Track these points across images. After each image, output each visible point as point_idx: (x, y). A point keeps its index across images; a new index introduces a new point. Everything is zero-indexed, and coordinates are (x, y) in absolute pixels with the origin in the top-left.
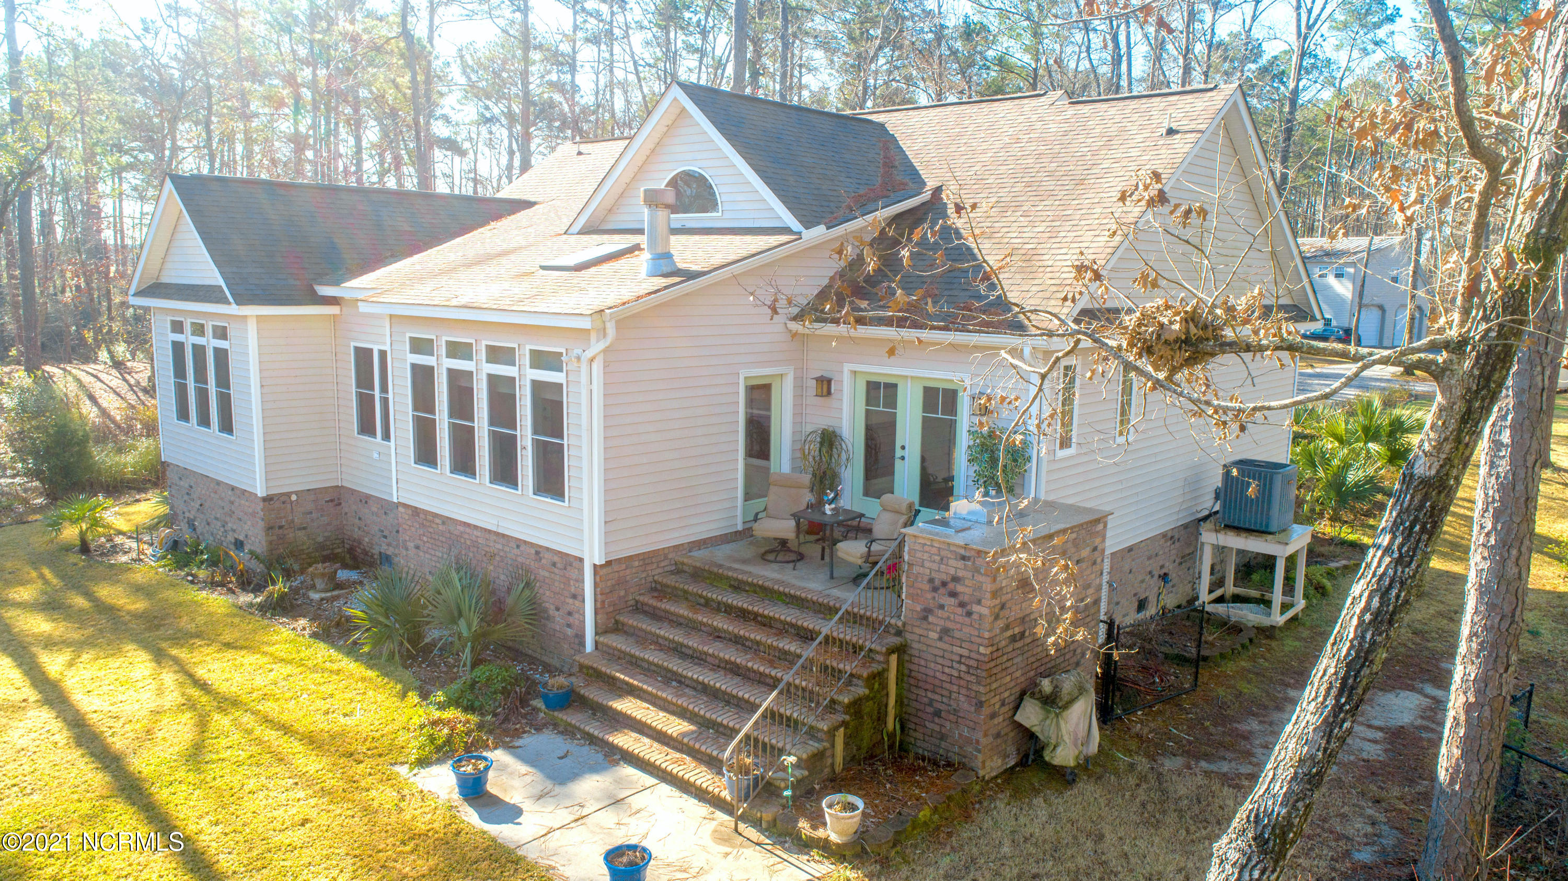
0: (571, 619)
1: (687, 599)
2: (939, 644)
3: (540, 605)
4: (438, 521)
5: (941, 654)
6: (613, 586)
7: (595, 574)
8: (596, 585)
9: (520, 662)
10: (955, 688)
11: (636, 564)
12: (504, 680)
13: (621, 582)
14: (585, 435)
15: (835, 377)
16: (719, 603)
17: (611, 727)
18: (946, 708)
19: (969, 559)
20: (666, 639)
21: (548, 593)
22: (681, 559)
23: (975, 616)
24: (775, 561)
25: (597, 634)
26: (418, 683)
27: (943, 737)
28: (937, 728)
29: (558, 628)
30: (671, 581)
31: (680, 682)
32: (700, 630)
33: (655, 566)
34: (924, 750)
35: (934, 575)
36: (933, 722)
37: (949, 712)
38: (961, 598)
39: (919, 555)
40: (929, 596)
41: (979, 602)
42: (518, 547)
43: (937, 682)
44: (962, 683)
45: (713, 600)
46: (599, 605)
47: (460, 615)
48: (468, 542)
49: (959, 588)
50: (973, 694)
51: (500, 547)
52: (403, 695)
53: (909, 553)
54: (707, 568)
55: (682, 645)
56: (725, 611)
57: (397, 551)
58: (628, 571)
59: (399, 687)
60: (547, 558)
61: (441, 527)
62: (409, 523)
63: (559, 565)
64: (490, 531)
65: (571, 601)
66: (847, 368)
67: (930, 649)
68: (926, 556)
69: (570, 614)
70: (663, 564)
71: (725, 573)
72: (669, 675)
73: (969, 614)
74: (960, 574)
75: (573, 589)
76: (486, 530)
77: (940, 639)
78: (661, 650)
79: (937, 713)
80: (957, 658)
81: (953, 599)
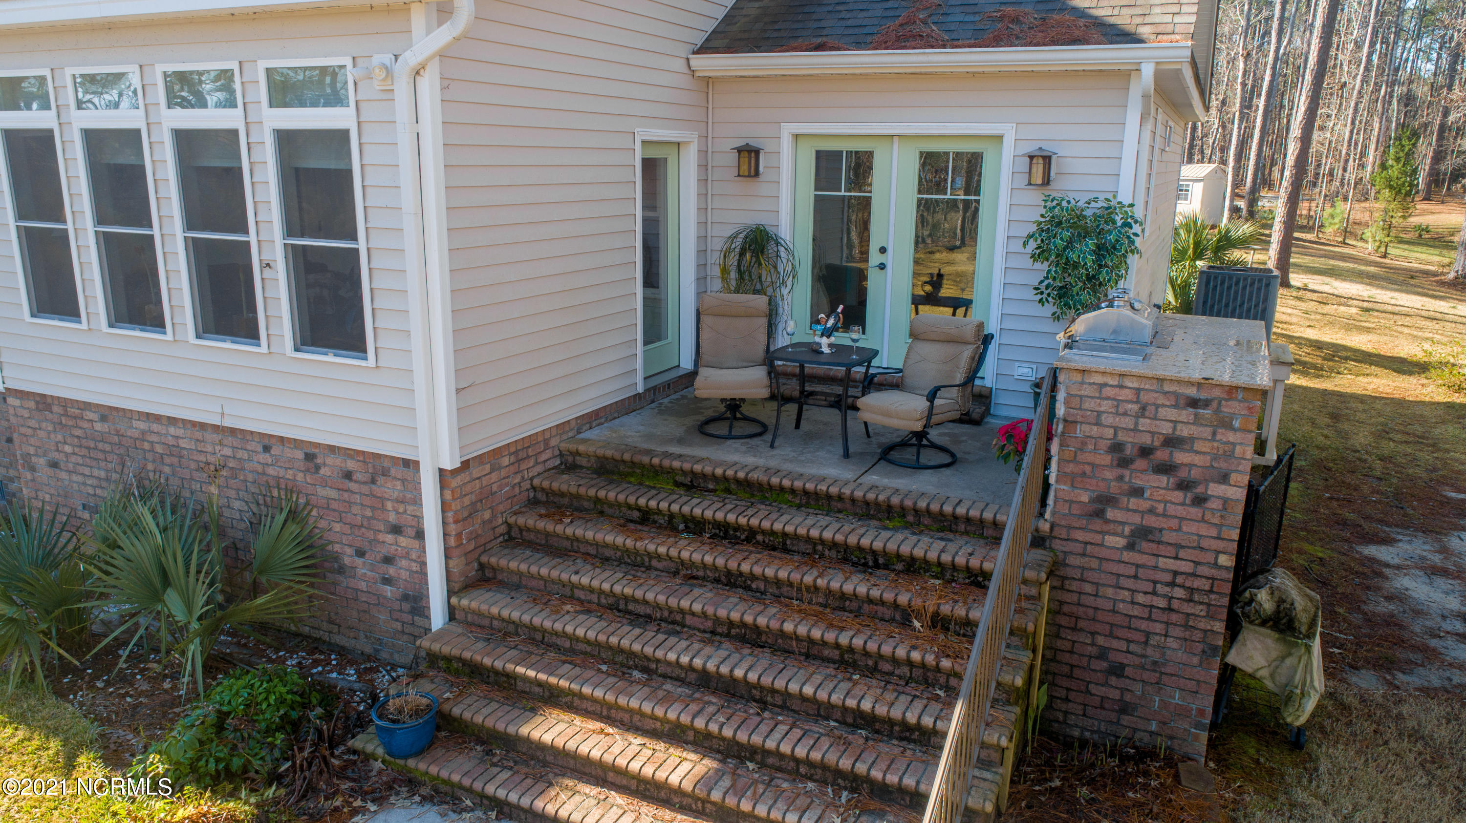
0: (392, 571)
1: (602, 513)
2: (1127, 556)
3: (323, 548)
4: (90, 415)
5: (1131, 571)
6: (473, 504)
7: (443, 485)
8: (445, 507)
9: (292, 652)
10: (1159, 628)
11: (506, 461)
12: (282, 701)
13: (485, 497)
14: (410, 225)
15: (767, 146)
16: (672, 516)
17: (538, 779)
18: (1137, 661)
19: (1207, 403)
20: (591, 590)
21: (337, 527)
22: (573, 447)
23: (1214, 504)
24: (730, 437)
25: (451, 593)
26: (95, 730)
27: (1125, 709)
28: (1115, 694)
29: (363, 586)
30: (566, 483)
31: (645, 670)
32: (649, 568)
33: (532, 462)
34: (1083, 729)
35: (1122, 437)
36: (1106, 684)
37: (1143, 667)
38: (1183, 473)
39: (1089, 404)
40: (1109, 474)
41: (1224, 478)
42: (267, 449)
43: (1118, 619)
44: (1174, 617)
45: (659, 512)
46: (452, 542)
47: (166, 581)
48: (159, 449)
49: (1181, 457)
50: (1198, 635)
51: (227, 451)
52: (69, 767)
53: (1067, 403)
54: (627, 457)
55: (627, 599)
56: (687, 529)
57: (12, 473)
58: (494, 476)
59: (55, 745)
60: (331, 466)
61: (98, 426)
62: (33, 423)
63: (358, 476)
64: (203, 426)
65: (389, 538)
66: (787, 130)
67: (1106, 566)
68: (1106, 406)
69: (388, 560)
70: (544, 457)
71: (666, 463)
72: (620, 658)
73: (1200, 501)
74: (1184, 431)
75: (392, 518)
76: (194, 424)
77: (1131, 547)
78: (588, 612)
79: (1118, 670)
80: (1168, 578)
81: (1164, 479)
